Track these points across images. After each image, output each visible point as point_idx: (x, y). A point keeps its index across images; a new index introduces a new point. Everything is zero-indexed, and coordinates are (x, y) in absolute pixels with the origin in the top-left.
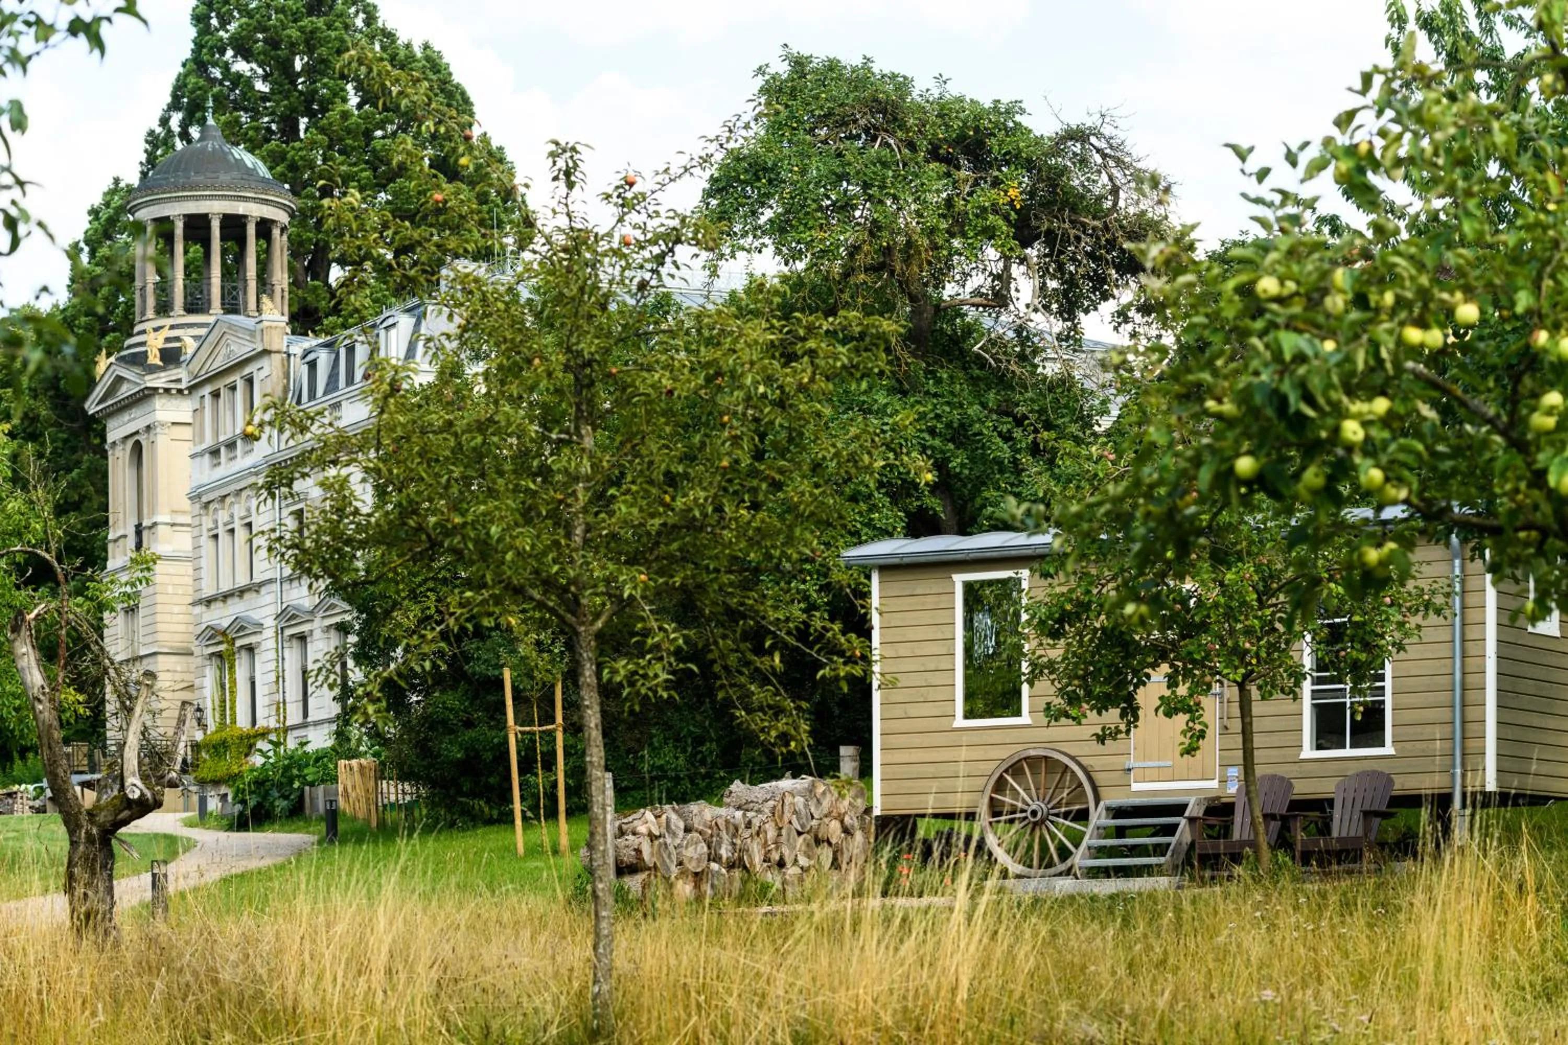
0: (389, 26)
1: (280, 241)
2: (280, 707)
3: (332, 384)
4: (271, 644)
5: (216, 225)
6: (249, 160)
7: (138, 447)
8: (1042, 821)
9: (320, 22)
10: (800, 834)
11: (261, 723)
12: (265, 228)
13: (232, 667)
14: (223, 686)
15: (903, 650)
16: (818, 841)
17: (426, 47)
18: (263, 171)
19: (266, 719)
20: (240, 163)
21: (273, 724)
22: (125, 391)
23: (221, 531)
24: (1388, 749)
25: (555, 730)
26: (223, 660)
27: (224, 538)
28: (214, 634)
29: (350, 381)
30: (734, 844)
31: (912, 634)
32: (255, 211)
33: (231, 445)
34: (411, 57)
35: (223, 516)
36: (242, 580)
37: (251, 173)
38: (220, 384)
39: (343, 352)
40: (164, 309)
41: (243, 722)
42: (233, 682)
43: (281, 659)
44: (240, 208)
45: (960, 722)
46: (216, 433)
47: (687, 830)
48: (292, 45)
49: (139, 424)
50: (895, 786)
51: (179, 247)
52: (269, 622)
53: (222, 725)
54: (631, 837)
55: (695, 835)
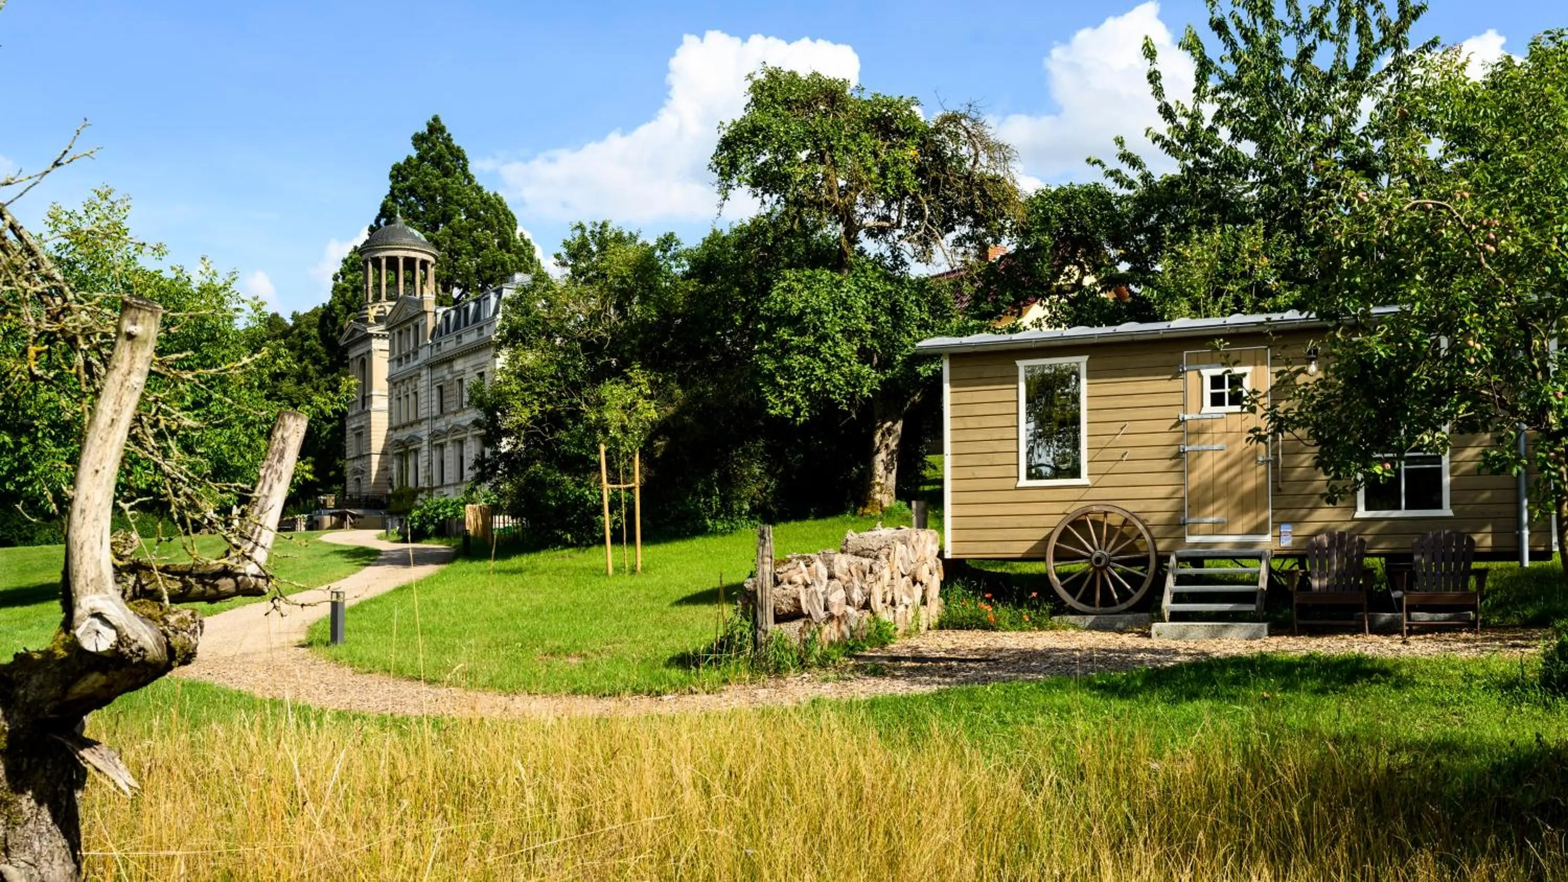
0: (480, 184)
1: (432, 271)
2: (430, 478)
3: (457, 327)
4: (426, 448)
5: (401, 262)
6: (417, 233)
7: (363, 361)
8: (1105, 567)
9: (449, 180)
10: (903, 576)
11: (420, 485)
12: (424, 264)
13: (407, 461)
14: (402, 468)
15: (971, 423)
16: (915, 582)
17: (495, 195)
18: (423, 238)
19: (423, 483)
20: (412, 235)
21: (426, 485)
22: (358, 335)
23: (402, 396)
24: (1447, 511)
25: (634, 488)
26: (403, 456)
27: (403, 400)
28: (401, 443)
29: (466, 324)
30: (862, 588)
31: (979, 410)
32: (420, 256)
33: (408, 356)
34: (489, 198)
35: (403, 389)
36: (412, 418)
37: (418, 238)
38: (402, 328)
39: (462, 312)
40: (377, 298)
41: (411, 484)
42: (407, 466)
43: (430, 455)
44: (412, 254)
45: (1023, 482)
46: (400, 351)
47: (831, 577)
48: (436, 190)
49: (364, 350)
50: (964, 535)
51: (384, 271)
52: (425, 438)
53: (401, 486)
54: (787, 586)
55: (836, 582)
